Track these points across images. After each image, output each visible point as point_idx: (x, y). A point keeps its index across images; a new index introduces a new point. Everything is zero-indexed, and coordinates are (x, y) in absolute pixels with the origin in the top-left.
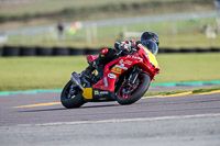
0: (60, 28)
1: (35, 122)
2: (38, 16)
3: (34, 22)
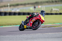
1: (27, 34)
2: (28, 4)
3: (27, 6)
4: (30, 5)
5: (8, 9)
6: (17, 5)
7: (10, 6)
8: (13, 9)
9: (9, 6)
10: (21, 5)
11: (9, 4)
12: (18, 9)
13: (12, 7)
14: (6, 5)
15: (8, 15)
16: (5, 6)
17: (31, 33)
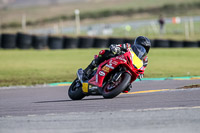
0: (161, 23)
3: (138, 16)
4: (146, 15)
5: (75, 27)
6: (106, 14)
7: (82, 17)
8: (90, 29)
9: (78, 18)
10: (118, 13)
11: (77, 12)
12: (107, 27)
13: (87, 22)
14: (69, 14)
15: (73, 46)
16: (64, 18)
17: (149, 107)
